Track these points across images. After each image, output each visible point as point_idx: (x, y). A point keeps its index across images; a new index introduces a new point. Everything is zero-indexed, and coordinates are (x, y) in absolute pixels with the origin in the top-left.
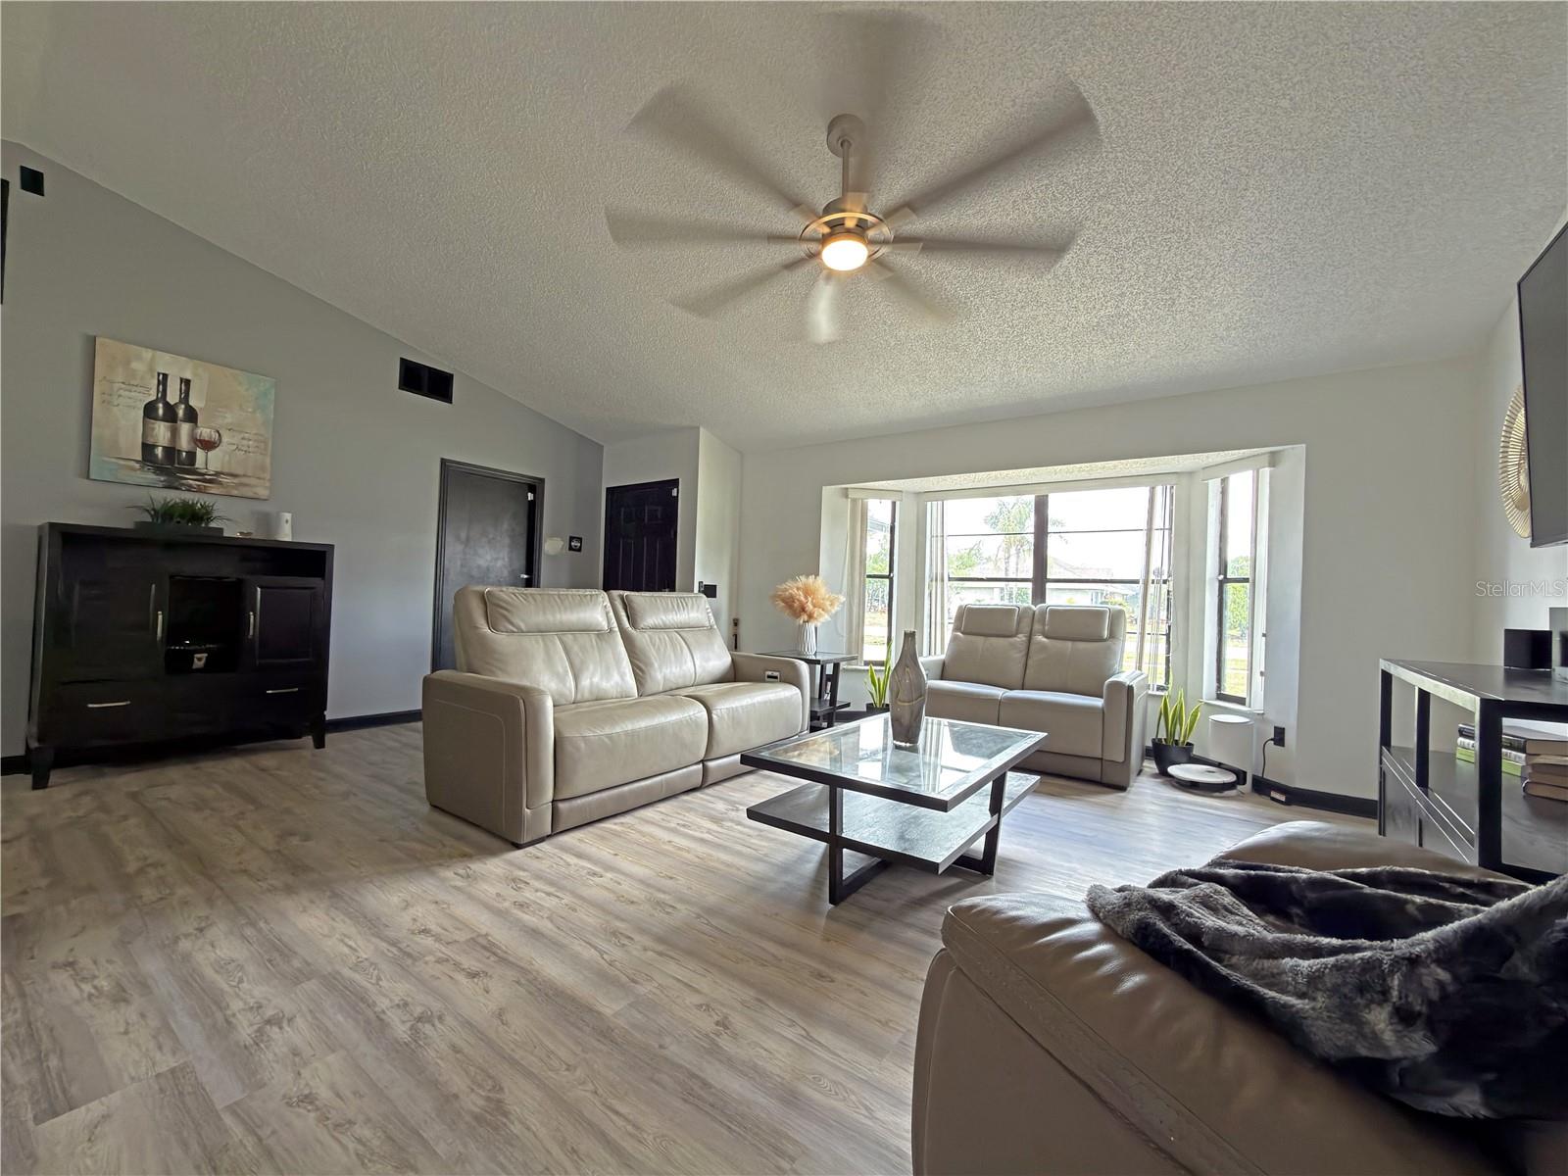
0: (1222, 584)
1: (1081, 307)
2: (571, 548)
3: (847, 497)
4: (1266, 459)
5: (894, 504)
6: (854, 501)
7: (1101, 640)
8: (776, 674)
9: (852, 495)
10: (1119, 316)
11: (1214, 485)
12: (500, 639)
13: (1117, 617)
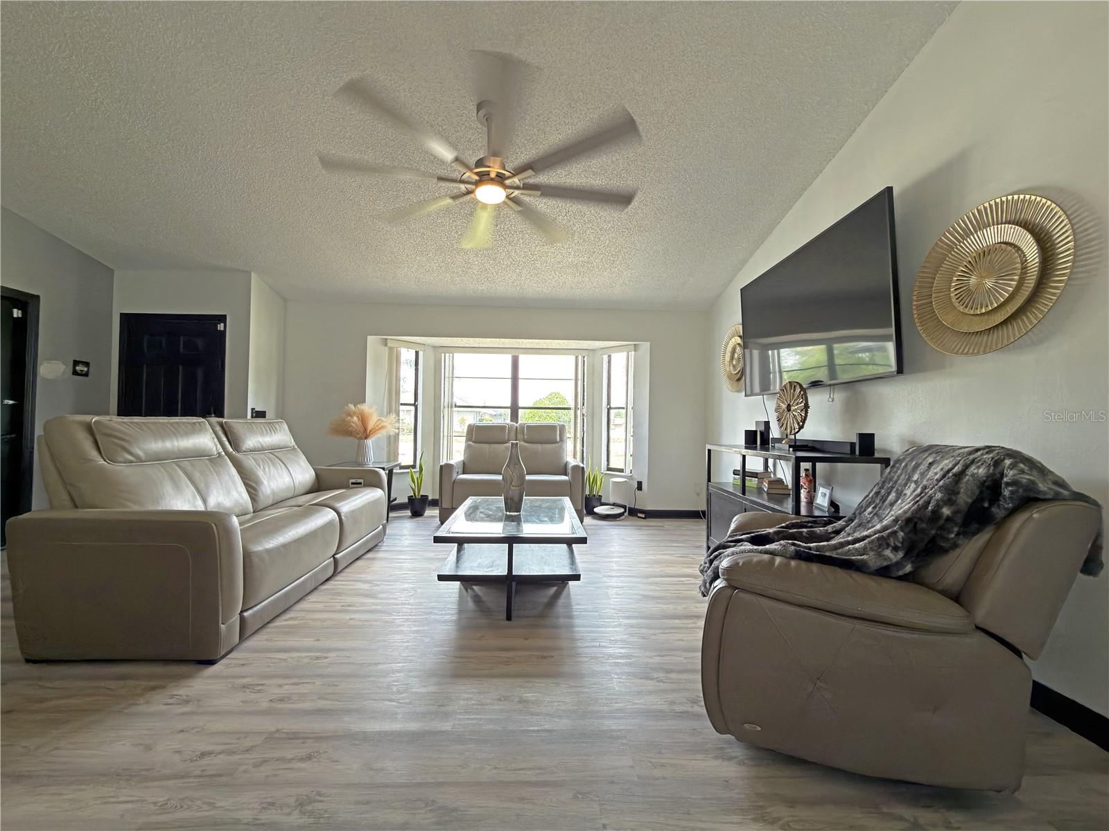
0: (609, 410)
1: (572, 253)
2: (75, 373)
3: (386, 345)
4: (632, 347)
5: (417, 353)
6: (391, 349)
7: (555, 442)
8: (359, 481)
9: (389, 345)
10: (588, 262)
11: (605, 358)
12: (121, 470)
13: (562, 428)
